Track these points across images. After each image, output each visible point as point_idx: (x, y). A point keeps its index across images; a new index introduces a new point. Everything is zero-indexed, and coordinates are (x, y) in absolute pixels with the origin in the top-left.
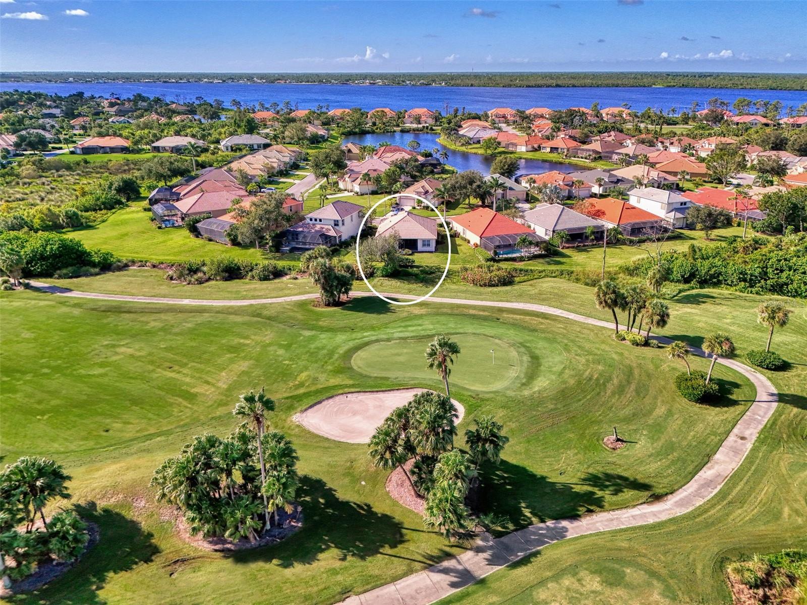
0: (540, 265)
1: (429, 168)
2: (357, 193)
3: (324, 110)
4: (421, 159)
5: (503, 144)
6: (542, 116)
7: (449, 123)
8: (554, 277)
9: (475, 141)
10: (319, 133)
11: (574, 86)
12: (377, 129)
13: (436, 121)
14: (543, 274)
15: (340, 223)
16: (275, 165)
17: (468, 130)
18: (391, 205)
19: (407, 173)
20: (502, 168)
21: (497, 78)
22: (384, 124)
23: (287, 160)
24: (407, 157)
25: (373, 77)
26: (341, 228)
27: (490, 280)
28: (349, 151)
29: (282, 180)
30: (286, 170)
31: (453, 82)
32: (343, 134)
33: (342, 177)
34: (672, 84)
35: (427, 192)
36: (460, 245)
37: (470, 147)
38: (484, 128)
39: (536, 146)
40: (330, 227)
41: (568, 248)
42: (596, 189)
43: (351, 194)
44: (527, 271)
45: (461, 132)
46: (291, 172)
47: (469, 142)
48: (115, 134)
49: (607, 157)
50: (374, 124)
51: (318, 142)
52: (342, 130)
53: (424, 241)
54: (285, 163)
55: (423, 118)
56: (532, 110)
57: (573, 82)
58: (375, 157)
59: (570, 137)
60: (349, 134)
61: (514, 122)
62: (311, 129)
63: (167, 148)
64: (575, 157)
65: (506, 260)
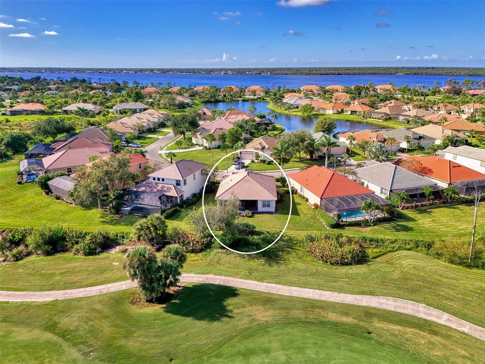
0: (388, 232)
1: (264, 126)
2: (206, 148)
3: (192, 87)
4: (258, 120)
5: (316, 109)
6: (337, 91)
7: (275, 96)
8: (409, 250)
9: (295, 106)
10: (185, 101)
11: (349, 74)
12: (226, 99)
13: (266, 94)
14: (396, 245)
15: (182, 183)
16: (145, 124)
17: (289, 99)
18: (234, 159)
19: (247, 130)
20: (323, 127)
21: (301, 70)
22: (231, 95)
23: (156, 120)
24: (247, 118)
25: (226, 70)
26: (183, 188)
27: (342, 258)
28: (204, 114)
29: (150, 136)
30: (154, 128)
31: (274, 72)
32: (203, 102)
33: (194, 134)
34: (408, 73)
35: (263, 148)
36: (299, 204)
37: (291, 111)
38: (300, 98)
39: (340, 110)
40: (172, 187)
41: (408, 208)
42: (404, 145)
43: (201, 148)
44: (377, 241)
45: (284, 101)
46: (158, 130)
47: (290, 107)
48: (38, 102)
49: (396, 118)
50: (225, 96)
51: (184, 107)
52: (202, 100)
53: (264, 202)
54: (154, 123)
55: (258, 92)
56: (330, 86)
57: (347, 71)
58: (223, 119)
59: (362, 103)
60: (207, 102)
61: (319, 94)
62: (180, 99)
63: (73, 111)
64: (370, 118)
65: (351, 224)
